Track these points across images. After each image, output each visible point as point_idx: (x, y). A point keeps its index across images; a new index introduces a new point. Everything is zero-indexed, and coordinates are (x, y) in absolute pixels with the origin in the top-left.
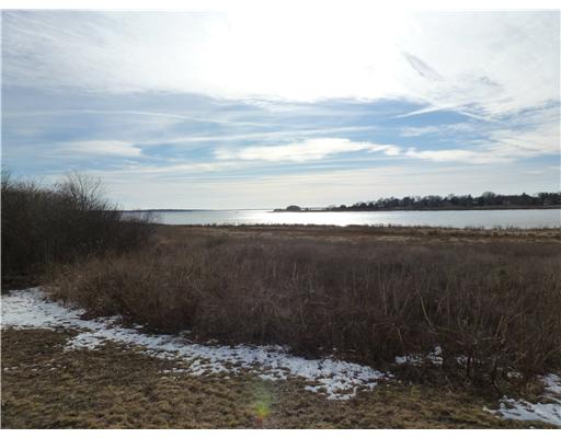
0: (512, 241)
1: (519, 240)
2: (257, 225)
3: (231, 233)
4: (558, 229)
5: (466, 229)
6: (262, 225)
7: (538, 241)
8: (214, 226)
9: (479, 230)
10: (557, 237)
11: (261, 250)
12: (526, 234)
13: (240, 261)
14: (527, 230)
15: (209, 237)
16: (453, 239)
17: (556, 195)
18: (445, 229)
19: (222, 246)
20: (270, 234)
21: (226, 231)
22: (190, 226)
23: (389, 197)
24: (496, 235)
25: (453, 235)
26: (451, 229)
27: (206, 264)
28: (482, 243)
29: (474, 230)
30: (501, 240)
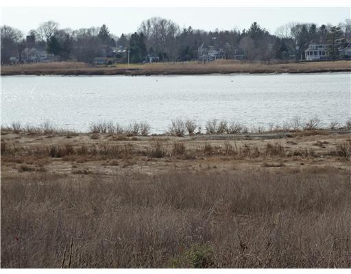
0: (223, 166)
1: (244, 165)
4: (342, 131)
5: (95, 134)
7: (291, 165)
9: (132, 135)
10: (341, 154)
12: (261, 145)
14: (262, 135)
16: (59, 167)
17: (336, 32)
18: (32, 133)
24: (180, 151)
25: (55, 153)
26: (50, 134)
28: (139, 176)
29: (121, 136)
30: (196, 166)
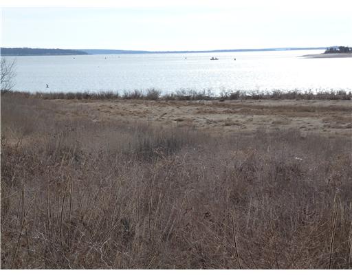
2: (277, 96)
3: (202, 119)
6: (293, 96)
8: (153, 97)
11: (296, 170)
13: (238, 200)
15: (144, 129)
19: (182, 156)
20: (316, 122)
21: (187, 112)
22: (87, 97)
27: (146, 209)
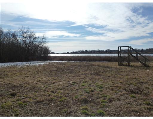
23: (81, 50)
